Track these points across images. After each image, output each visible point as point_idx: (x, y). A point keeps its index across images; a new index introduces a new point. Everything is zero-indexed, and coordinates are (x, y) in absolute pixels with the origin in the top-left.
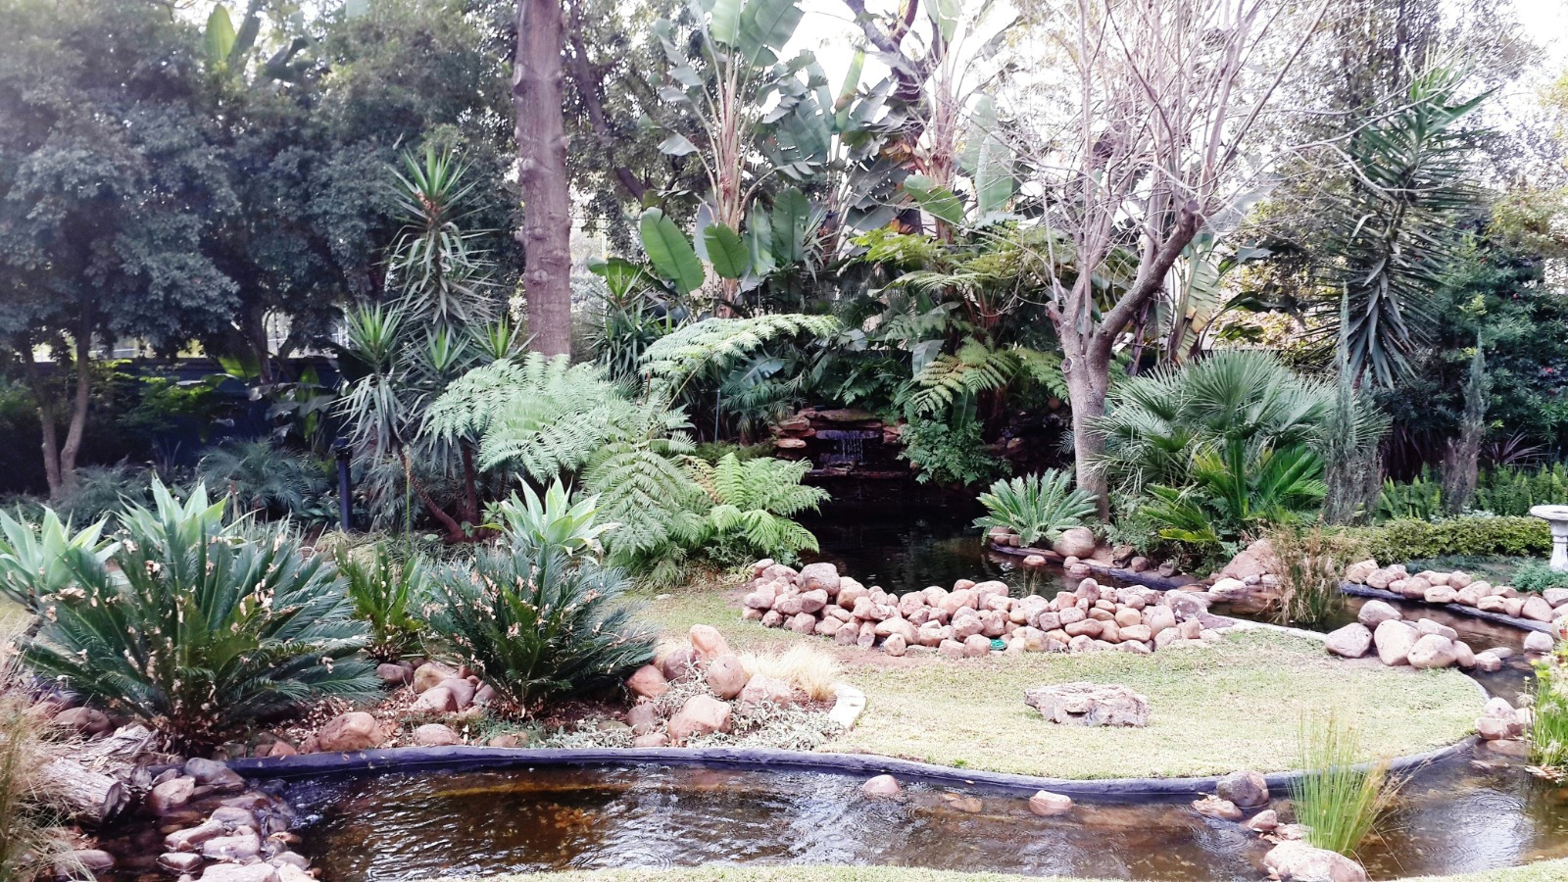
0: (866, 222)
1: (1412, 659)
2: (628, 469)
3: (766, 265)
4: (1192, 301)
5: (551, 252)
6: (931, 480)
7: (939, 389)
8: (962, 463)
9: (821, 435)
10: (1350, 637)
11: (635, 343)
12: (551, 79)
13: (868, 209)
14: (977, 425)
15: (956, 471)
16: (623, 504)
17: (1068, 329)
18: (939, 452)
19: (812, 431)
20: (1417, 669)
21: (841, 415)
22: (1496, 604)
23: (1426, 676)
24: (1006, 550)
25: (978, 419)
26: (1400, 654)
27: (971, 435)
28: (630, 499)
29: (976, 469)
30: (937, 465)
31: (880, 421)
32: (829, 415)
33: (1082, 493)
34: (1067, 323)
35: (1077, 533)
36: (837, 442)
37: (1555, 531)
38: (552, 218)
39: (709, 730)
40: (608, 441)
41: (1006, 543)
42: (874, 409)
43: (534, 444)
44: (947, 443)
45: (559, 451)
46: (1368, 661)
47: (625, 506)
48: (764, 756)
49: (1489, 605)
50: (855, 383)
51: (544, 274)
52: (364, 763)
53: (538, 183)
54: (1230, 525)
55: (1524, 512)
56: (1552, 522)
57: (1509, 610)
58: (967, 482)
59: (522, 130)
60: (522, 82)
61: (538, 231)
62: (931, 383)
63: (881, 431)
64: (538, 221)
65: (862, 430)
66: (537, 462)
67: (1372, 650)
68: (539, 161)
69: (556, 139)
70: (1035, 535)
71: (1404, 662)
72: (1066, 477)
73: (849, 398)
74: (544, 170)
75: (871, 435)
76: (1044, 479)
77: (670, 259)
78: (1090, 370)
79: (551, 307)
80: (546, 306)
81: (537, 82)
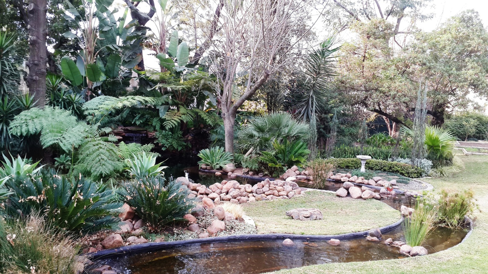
0: (128, 65)
1: (362, 196)
2: (96, 147)
3: (103, 77)
4: (233, 96)
5: (40, 70)
6: (167, 150)
7: (172, 121)
8: (177, 144)
9: (126, 135)
10: (342, 191)
11: (63, 103)
12: (44, 9)
13: (129, 61)
14: (181, 132)
15: (175, 146)
16: (97, 159)
17: (223, 104)
18: (170, 141)
19: (124, 134)
20: (365, 199)
21: (133, 128)
22: (361, 181)
23: (367, 201)
24: (206, 171)
25: (181, 130)
26: (359, 195)
27: (179, 135)
28: (100, 157)
29: (180, 146)
30: (169, 145)
31: (146, 131)
32: (129, 128)
33: (228, 153)
34: (223, 103)
35: (230, 165)
36: (132, 137)
37: (362, 162)
38: (41, 58)
39: (222, 230)
40: (86, 138)
41: (206, 169)
42: (144, 127)
43: (62, 139)
44: (172, 138)
45: (71, 141)
46: (348, 198)
47: (98, 160)
48: (247, 236)
49: (359, 182)
50: (140, 118)
51: (38, 77)
52: (122, 252)
53: (37, 45)
54: (283, 162)
55: (355, 157)
56: (362, 159)
57: (365, 183)
58: (179, 150)
59: (31, 26)
60: (33, 9)
61: (36, 62)
62: (169, 119)
63: (147, 134)
64: (36, 59)
65: (140, 133)
66: (64, 145)
67: (349, 194)
68: (38, 37)
69: (44, 30)
70: (218, 166)
71: (361, 197)
72: (222, 149)
73: (138, 123)
74: (39, 41)
75: (144, 135)
76: (216, 149)
77: (70, 74)
78: (230, 117)
79: (39, 89)
80: (38, 89)
81: (39, 10)
